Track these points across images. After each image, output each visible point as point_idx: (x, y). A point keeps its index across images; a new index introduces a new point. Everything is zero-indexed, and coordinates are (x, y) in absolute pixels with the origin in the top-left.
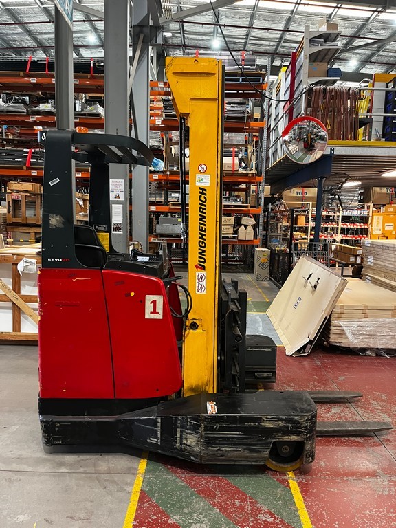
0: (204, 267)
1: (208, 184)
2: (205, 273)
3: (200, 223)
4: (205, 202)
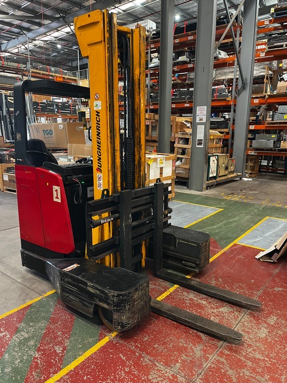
0: (101, 170)
1: (100, 108)
2: (101, 175)
3: (97, 138)
4: (99, 121)
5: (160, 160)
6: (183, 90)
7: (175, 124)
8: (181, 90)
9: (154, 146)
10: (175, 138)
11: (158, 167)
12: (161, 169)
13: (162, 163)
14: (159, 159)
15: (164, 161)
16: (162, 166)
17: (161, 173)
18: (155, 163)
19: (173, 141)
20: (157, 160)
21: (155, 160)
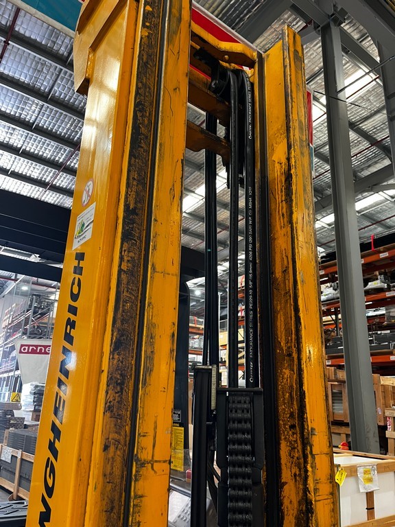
5: (365, 472)
6: (383, 332)
7: (380, 389)
8: (379, 332)
9: (340, 434)
10: (385, 418)
11: (362, 490)
12: (370, 496)
13: (370, 480)
14: (361, 470)
15: (375, 475)
16: (371, 487)
17: (370, 509)
18: (352, 480)
19: (382, 424)
20: (356, 471)
21: (352, 471)
